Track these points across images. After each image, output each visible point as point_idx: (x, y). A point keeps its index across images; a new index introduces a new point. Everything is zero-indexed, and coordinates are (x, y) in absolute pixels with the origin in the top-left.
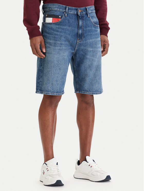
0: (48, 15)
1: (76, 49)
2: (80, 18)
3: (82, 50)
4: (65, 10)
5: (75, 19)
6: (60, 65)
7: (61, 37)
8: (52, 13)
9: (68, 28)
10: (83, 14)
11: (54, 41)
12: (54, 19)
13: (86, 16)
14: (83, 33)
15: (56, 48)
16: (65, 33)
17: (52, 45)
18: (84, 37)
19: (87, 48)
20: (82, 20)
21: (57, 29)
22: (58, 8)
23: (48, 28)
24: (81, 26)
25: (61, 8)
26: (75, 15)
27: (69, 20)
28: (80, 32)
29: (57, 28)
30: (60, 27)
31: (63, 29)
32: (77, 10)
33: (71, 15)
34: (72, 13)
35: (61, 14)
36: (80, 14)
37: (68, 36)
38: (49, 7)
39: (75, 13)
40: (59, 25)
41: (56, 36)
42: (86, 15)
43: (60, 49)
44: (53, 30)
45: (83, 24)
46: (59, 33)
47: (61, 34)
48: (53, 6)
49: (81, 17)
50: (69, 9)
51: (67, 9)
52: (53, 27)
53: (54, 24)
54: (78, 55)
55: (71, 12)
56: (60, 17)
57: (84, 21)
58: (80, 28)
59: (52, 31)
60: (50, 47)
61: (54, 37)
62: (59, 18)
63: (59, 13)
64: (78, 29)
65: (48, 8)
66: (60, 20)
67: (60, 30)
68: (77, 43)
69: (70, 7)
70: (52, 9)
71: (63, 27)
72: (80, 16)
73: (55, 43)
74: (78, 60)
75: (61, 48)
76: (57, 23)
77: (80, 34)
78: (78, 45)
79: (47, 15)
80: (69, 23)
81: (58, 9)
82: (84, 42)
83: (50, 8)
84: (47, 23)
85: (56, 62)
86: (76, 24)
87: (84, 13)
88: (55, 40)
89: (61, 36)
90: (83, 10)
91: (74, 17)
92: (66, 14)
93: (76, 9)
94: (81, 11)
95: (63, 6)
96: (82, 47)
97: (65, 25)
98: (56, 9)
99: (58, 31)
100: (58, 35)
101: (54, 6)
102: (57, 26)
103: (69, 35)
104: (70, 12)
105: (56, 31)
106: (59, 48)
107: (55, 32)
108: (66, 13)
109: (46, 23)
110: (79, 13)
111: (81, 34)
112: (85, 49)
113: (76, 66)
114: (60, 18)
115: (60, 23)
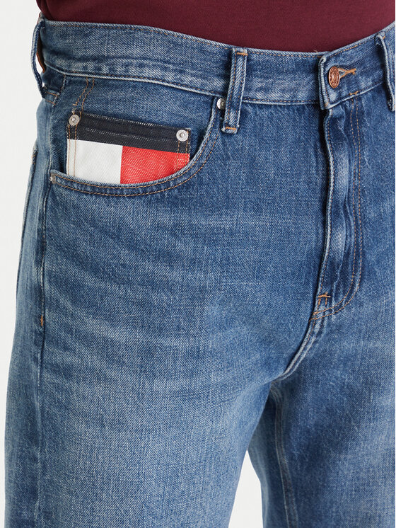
0: (83, 115)
1: (303, 355)
2: (337, 137)
3: (347, 360)
4: (218, 83)
5: (298, 141)
6: (182, 505)
7: (192, 299)
8: (121, 109)
9: (252, 222)
10: (359, 98)
11: (140, 337)
12: (137, 153)
13: (378, 109)
14: (357, 244)
15: (159, 385)
16: (225, 263)
17: (121, 363)
18: (367, 273)
19: (379, 344)
20: (350, 144)
21: (166, 241)
22: (164, 63)
23: (93, 224)
24: (343, 194)
25: (193, 66)
26: (301, 110)
27: (252, 163)
28: (339, 240)
29: (159, 227)
30: (185, 219)
31: (210, 238)
32: (315, 69)
33: (265, 113)
34: (275, 95)
35: (187, 114)
36: (340, 97)
37: (249, 286)
38: (90, 53)
39: (303, 95)
40: (174, 203)
41: (155, 298)
42: (381, 99)
43: (184, 395)
44: (133, 247)
45: (356, 175)
46: (176, 275)
47: (199, 278)
48: (122, 51)
49: (342, 123)
50: (250, 70)
51: (240, 67)
52: (129, 220)
53: (133, 194)
54: (309, 396)
55: (266, 90)
56: (182, 136)
57: (367, 148)
58: (336, 214)
59: (125, 255)
60: (111, 373)
61: (142, 304)
62: (175, 146)
63: (174, 106)
64: (324, 223)
65: (84, 59)
66: (184, 163)
67: (185, 248)
68: (311, 322)
69: (258, 53)
70: (119, 70)
71: (213, 222)
72: (334, 120)
73: (148, 352)
74: (311, 422)
75: (197, 383)
76: (158, 187)
77: (340, 257)
78: (320, 333)
79: (74, 120)
80: (252, 180)
81: (170, 77)
82: (367, 309)
83: (98, 59)
84: (83, 184)
85: (155, 489)
86: (309, 183)
87: (366, 84)
88: (147, 327)
89: (200, 295)
90: (361, 63)
91: (294, 131)
92: (231, 117)
93: (304, 62)
94: (345, 72)
95: (201, 50)
96: (348, 345)
97: (228, 204)
98: (147, 72)
99: (169, 258)
100: (168, 286)
101: (136, 51)
102: (166, 218)
103: (258, 272)
104: (259, 95)
105: (157, 258)
106: (176, 385)
107: (149, 266)
108: (233, 106)
109: (71, 181)
110: (333, 96)
111: (347, 255)
112: (371, 353)
113: (291, 458)
114: (183, 144)
115: (188, 186)
